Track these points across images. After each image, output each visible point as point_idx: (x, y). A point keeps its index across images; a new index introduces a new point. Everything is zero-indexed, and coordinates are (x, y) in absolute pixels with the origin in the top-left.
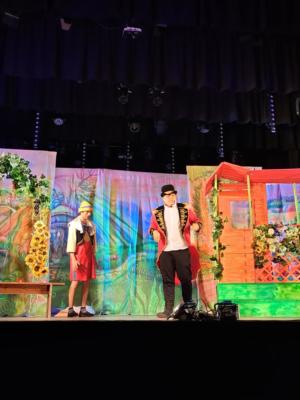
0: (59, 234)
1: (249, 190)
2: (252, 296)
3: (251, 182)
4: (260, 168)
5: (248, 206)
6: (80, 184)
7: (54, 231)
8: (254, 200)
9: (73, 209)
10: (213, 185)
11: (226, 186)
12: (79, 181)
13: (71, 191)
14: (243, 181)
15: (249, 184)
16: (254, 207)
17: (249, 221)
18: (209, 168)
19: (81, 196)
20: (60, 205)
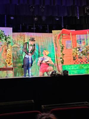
0: (15, 53)
1: (71, 37)
2: (72, 69)
3: (72, 35)
4: (74, 30)
5: (71, 42)
6: (20, 38)
7: (13, 52)
8: (73, 40)
9: (19, 45)
10: (60, 36)
11: (64, 36)
12: (20, 36)
13: (18, 40)
14: (69, 34)
15: (71, 35)
16: (73, 42)
17: (71, 46)
18: (59, 31)
19: (21, 41)
20: (14, 44)
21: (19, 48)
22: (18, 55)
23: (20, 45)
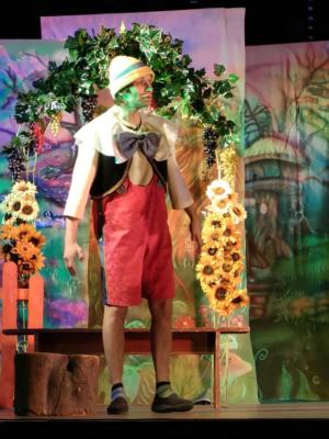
0: (263, 209)
7: (253, 201)
9: (295, 146)
12: (304, 73)
13: (286, 102)
19: (312, 111)
20: (262, 136)
21: (297, 167)
22: (292, 221)
23: (301, 147)
